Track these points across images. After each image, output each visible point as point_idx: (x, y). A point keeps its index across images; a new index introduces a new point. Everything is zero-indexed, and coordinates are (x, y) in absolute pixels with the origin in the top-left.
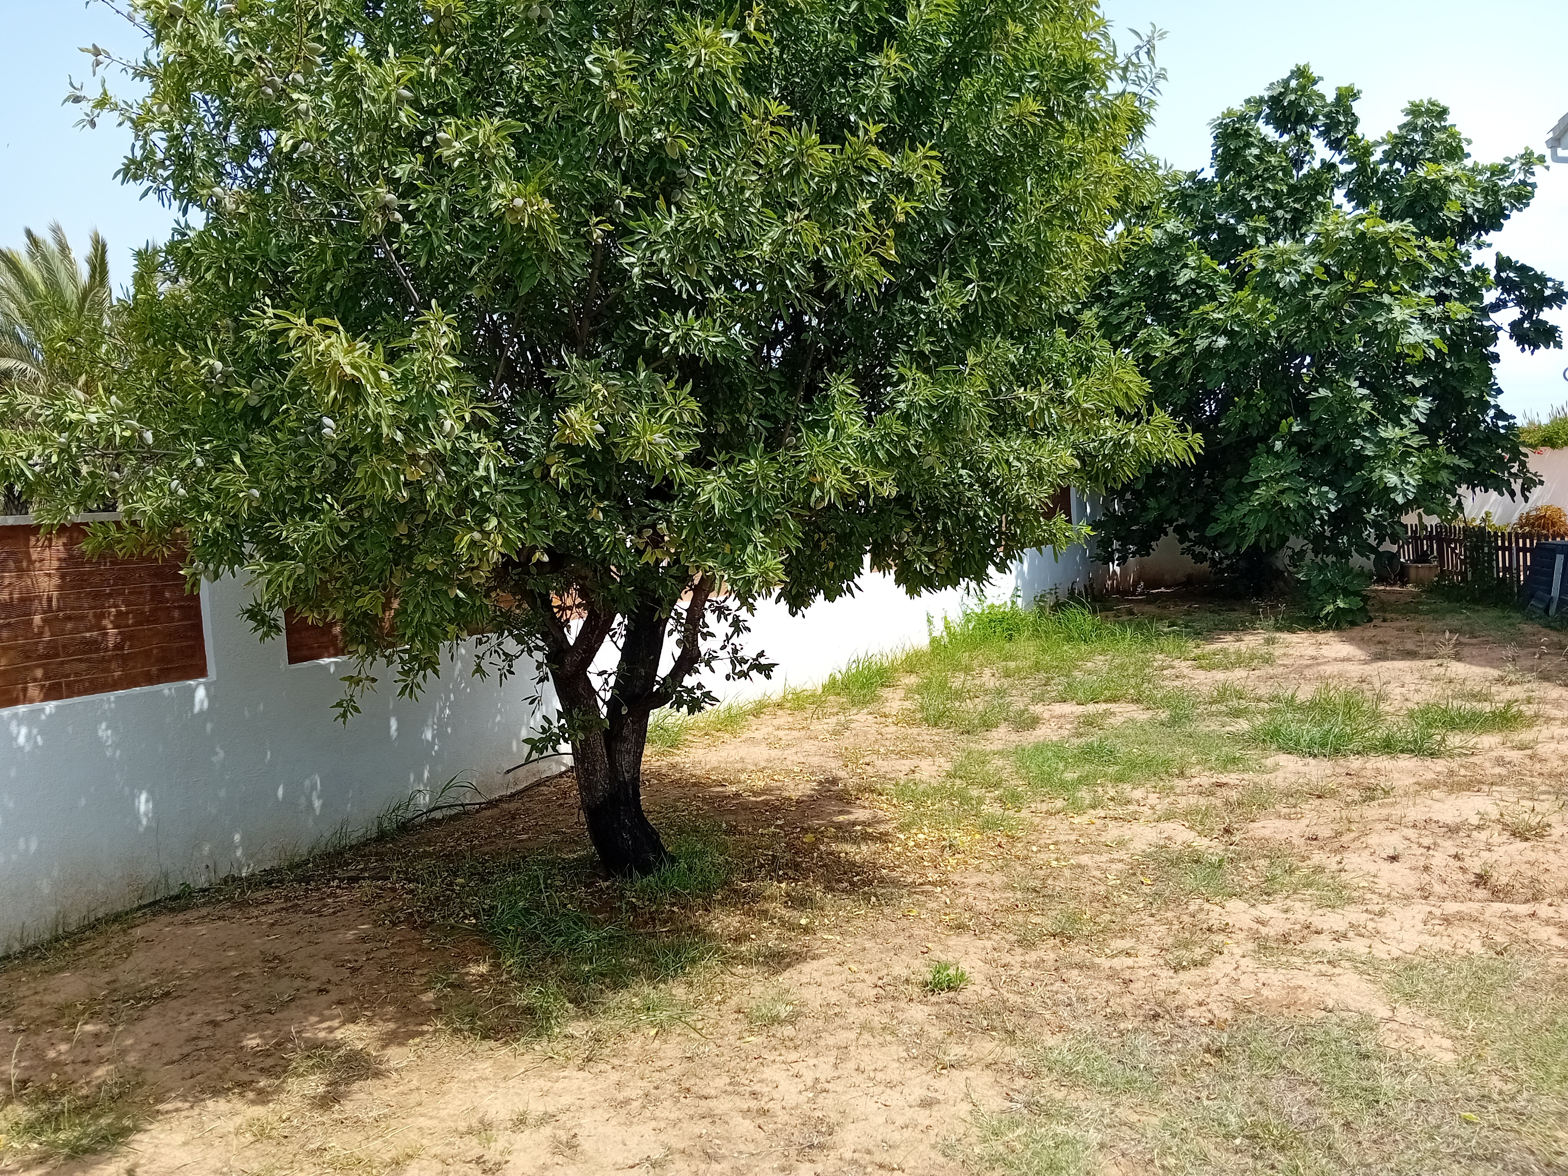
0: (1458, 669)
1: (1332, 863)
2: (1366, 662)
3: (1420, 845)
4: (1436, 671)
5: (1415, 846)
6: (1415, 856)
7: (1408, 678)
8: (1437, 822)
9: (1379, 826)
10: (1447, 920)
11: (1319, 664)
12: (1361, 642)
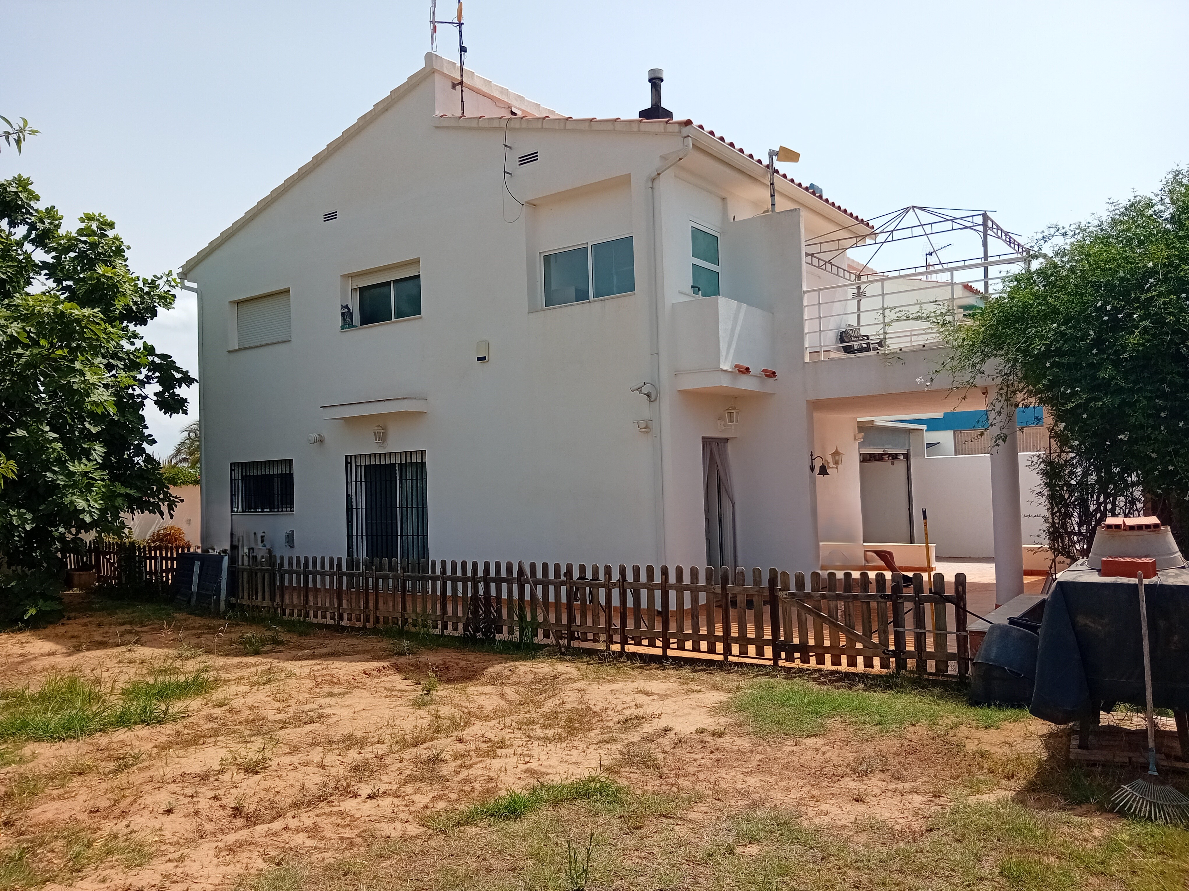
0: (144, 652)
1: (121, 827)
2: (69, 655)
3: (186, 796)
4: (128, 655)
5: (181, 798)
6: (184, 805)
7: (109, 664)
8: (190, 774)
9: (147, 788)
10: (231, 850)
11: (30, 660)
12: (56, 638)
